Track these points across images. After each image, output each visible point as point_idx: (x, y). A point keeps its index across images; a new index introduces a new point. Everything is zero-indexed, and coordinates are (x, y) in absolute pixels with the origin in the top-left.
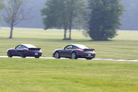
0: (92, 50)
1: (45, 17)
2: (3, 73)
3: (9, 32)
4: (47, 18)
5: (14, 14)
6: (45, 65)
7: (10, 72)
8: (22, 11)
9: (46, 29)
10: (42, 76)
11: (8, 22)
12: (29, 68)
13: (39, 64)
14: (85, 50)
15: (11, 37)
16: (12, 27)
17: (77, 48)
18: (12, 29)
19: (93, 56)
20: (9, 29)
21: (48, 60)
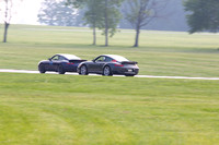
0: (133, 63)
1: (191, 13)
2: (124, 101)
3: (134, 37)
4: (194, 15)
5: (142, 9)
6: (189, 90)
7: (135, 100)
8: (154, 4)
9: (192, 32)
10: (186, 106)
11: (131, 21)
12: (164, 94)
13: (181, 88)
14: (124, 63)
15: (136, 45)
16: (138, 29)
17: (113, 60)
18: (138, 33)
19: (136, 72)
20: (134, 32)
21: (195, 82)
